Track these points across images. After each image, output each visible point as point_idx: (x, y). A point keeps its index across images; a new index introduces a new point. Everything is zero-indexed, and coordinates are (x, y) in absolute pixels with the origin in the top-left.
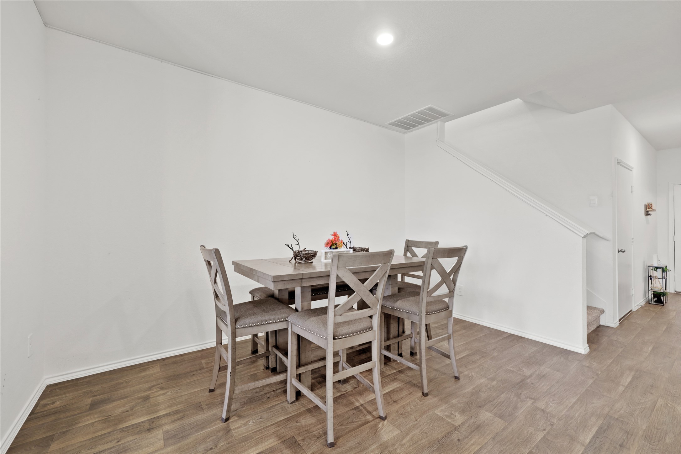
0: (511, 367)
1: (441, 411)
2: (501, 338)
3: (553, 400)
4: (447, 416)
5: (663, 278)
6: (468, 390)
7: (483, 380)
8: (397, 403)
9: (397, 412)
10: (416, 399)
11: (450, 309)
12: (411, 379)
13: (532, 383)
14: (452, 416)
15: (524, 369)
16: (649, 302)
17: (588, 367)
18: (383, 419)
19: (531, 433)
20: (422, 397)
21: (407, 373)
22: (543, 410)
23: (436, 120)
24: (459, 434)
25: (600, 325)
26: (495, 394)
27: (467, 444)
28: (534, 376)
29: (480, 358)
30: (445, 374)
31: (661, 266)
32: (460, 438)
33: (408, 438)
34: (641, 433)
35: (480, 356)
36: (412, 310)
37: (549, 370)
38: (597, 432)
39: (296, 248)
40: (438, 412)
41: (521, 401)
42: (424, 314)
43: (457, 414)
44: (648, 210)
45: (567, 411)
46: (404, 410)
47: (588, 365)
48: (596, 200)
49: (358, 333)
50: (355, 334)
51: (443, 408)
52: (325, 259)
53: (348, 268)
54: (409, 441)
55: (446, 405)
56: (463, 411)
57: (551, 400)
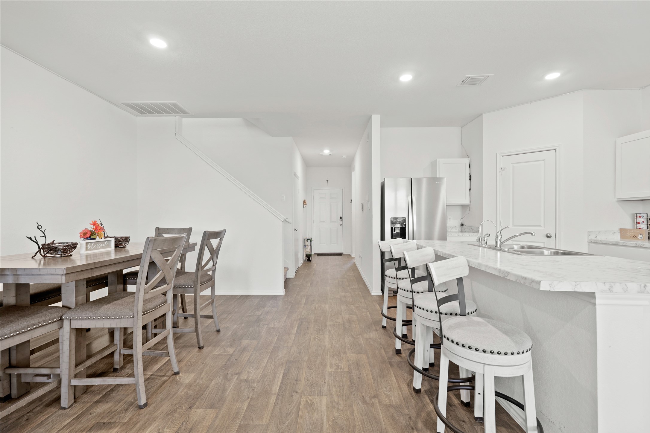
0: (249, 314)
1: (218, 351)
2: (235, 300)
3: (276, 322)
4: (223, 352)
5: (311, 245)
6: (229, 334)
7: (235, 326)
8: (182, 361)
9: (186, 365)
10: (196, 353)
11: (213, 280)
12: (184, 344)
13: (263, 318)
14: (226, 351)
15: (256, 312)
16: (305, 261)
17: (287, 301)
18: (177, 373)
19: (271, 340)
20: (199, 350)
21: (177, 342)
22: (273, 328)
23: (176, 114)
24: (235, 357)
25: (287, 278)
26: (246, 330)
27: (241, 359)
28: (263, 314)
29: (228, 315)
30: (208, 332)
31: (309, 238)
32: (236, 358)
33: (203, 374)
34: (313, 320)
35: (227, 314)
36: (187, 285)
37: (269, 308)
38: (298, 327)
39: (41, 241)
40: (216, 353)
41: (261, 328)
42: (199, 284)
43: (228, 349)
44: (304, 204)
45: (284, 324)
46: (191, 362)
47: (286, 300)
48: (285, 197)
49: (159, 307)
50: (156, 308)
51: (218, 350)
52: (86, 251)
53: (158, 250)
54: (205, 375)
55: (219, 348)
56: (231, 346)
57: (275, 322)
